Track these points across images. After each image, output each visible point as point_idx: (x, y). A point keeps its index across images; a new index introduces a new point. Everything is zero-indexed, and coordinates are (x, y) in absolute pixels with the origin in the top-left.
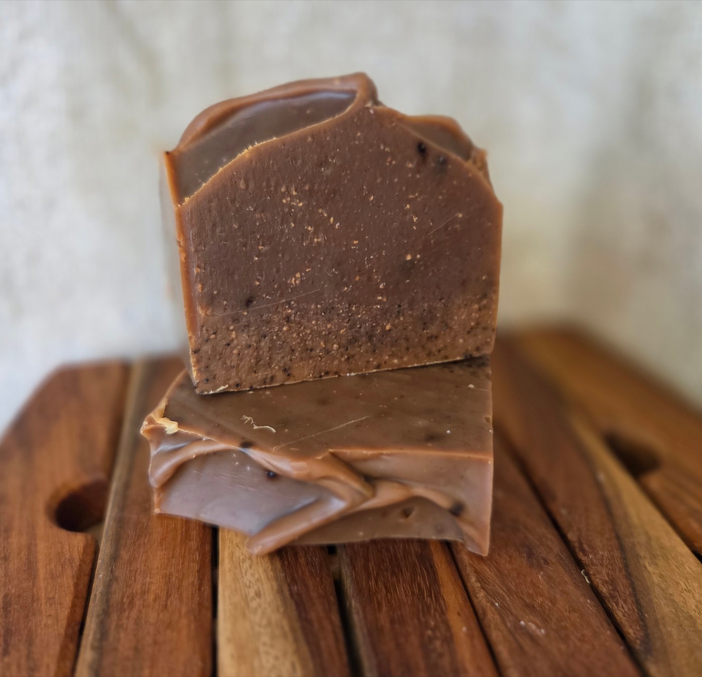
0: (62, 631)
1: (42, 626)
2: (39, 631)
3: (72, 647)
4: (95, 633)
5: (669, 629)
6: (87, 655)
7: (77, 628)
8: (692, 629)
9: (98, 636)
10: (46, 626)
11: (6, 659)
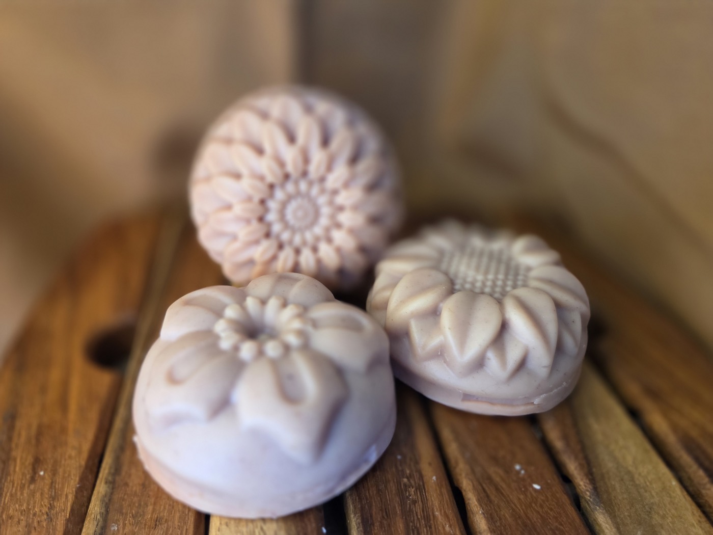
0: (83, 463)
1: (67, 457)
2: (63, 462)
3: (90, 477)
4: (110, 468)
5: (613, 483)
6: (101, 488)
7: (97, 461)
8: (631, 483)
9: (113, 471)
10: (70, 457)
11: (32, 487)
